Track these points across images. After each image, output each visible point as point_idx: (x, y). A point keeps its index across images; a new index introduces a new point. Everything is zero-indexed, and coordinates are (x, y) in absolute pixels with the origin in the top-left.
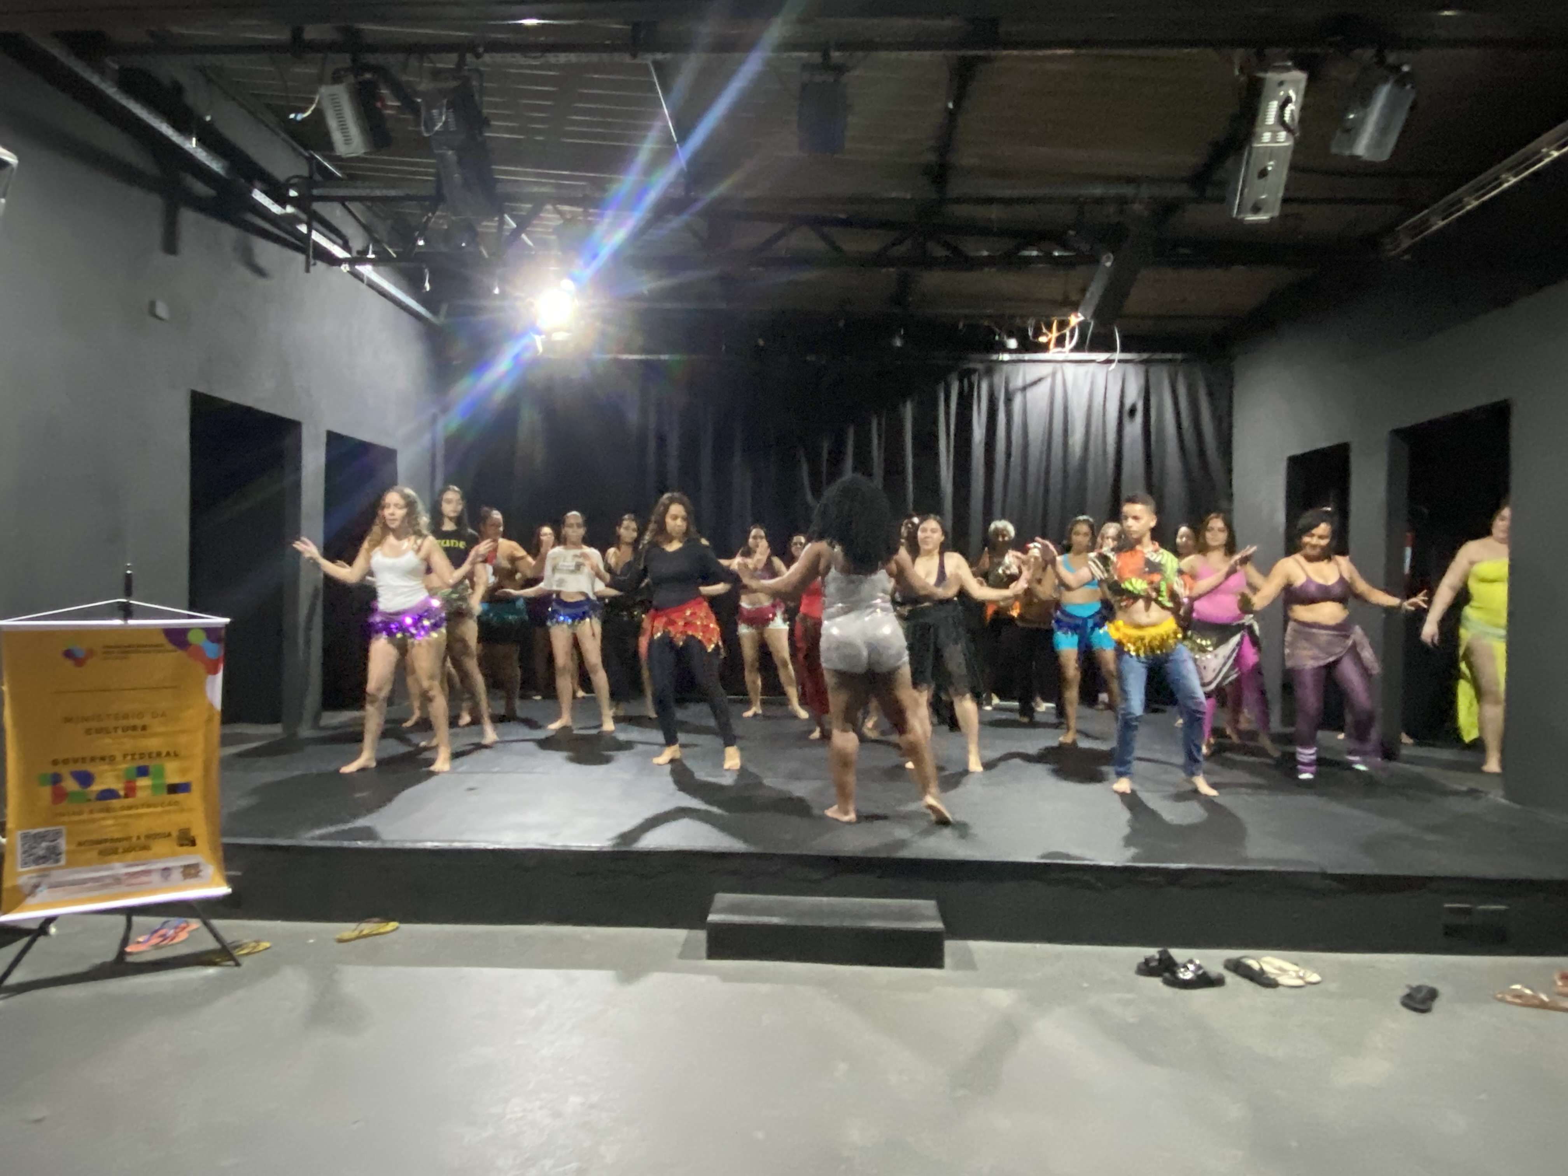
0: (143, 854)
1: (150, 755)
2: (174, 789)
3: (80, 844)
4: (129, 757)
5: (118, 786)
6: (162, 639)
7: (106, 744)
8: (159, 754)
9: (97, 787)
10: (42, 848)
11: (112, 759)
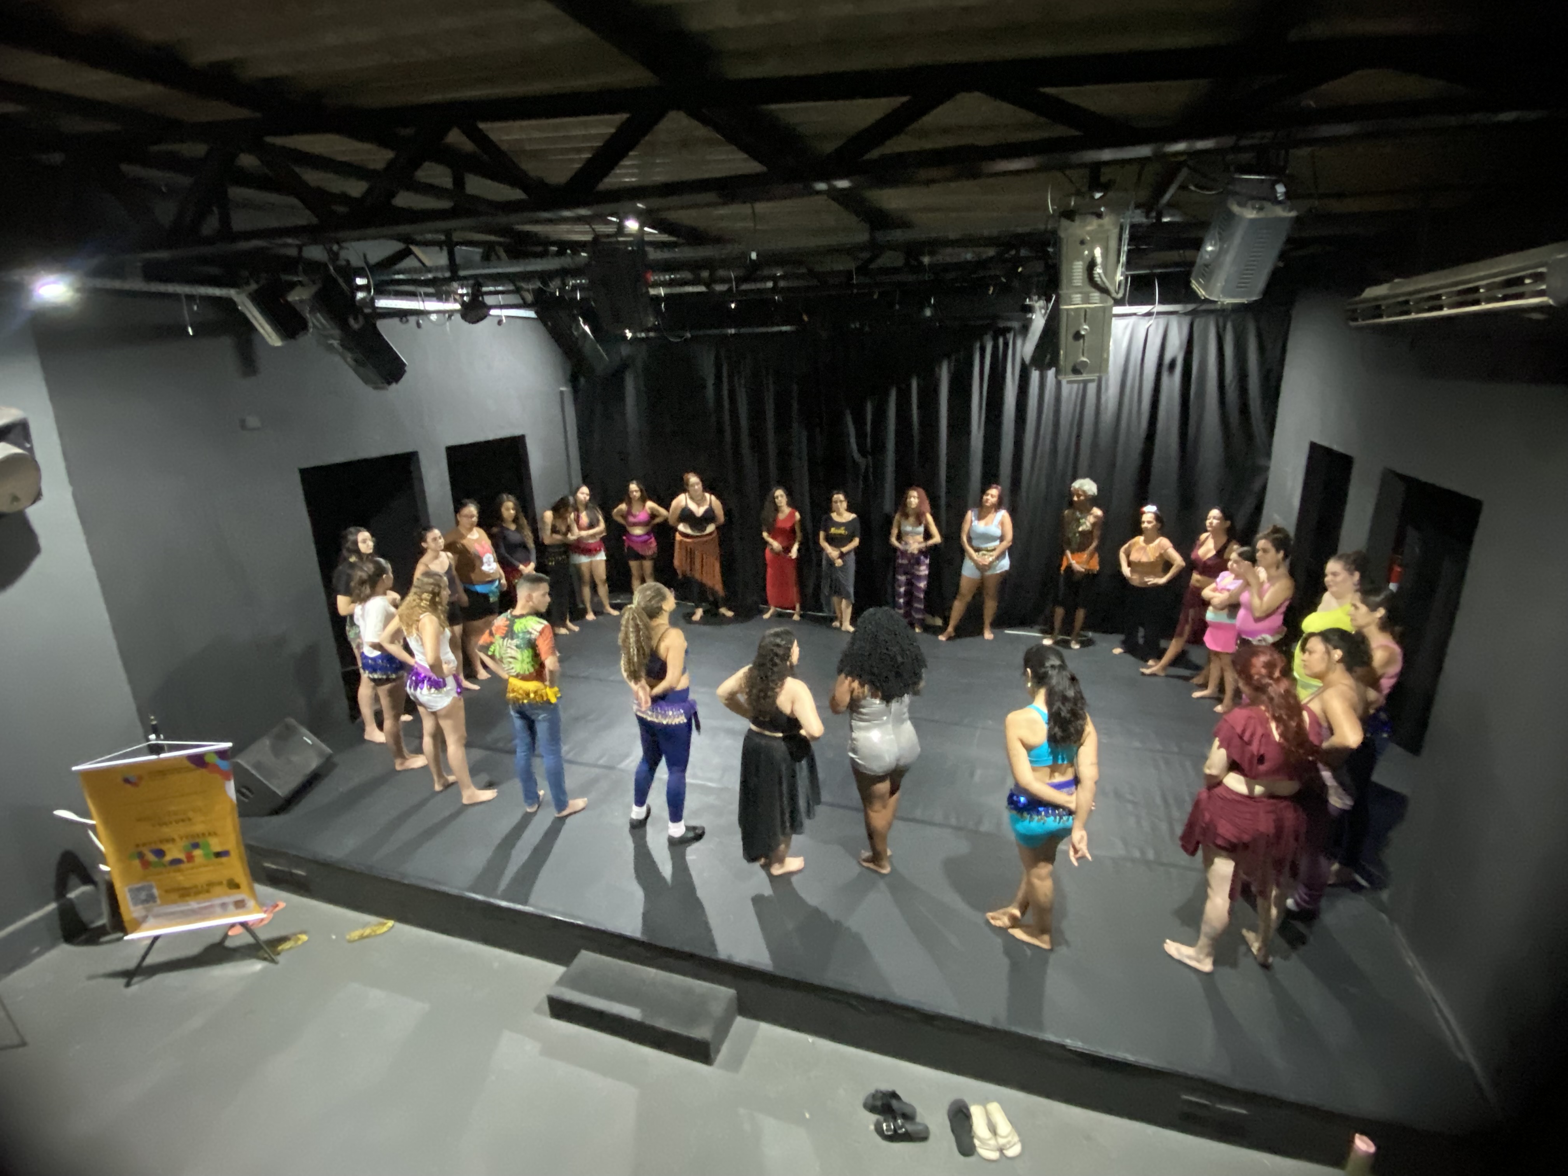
0: (207, 895)
1: (198, 836)
2: (218, 855)
3: (167, 891)
4: (184, 839)
5: (182, 856)
6: (188, 764)
7: (167, 831)
8: (203, 834)
9: (168, 858)
10: (143, 895)
11: (173, 840)
